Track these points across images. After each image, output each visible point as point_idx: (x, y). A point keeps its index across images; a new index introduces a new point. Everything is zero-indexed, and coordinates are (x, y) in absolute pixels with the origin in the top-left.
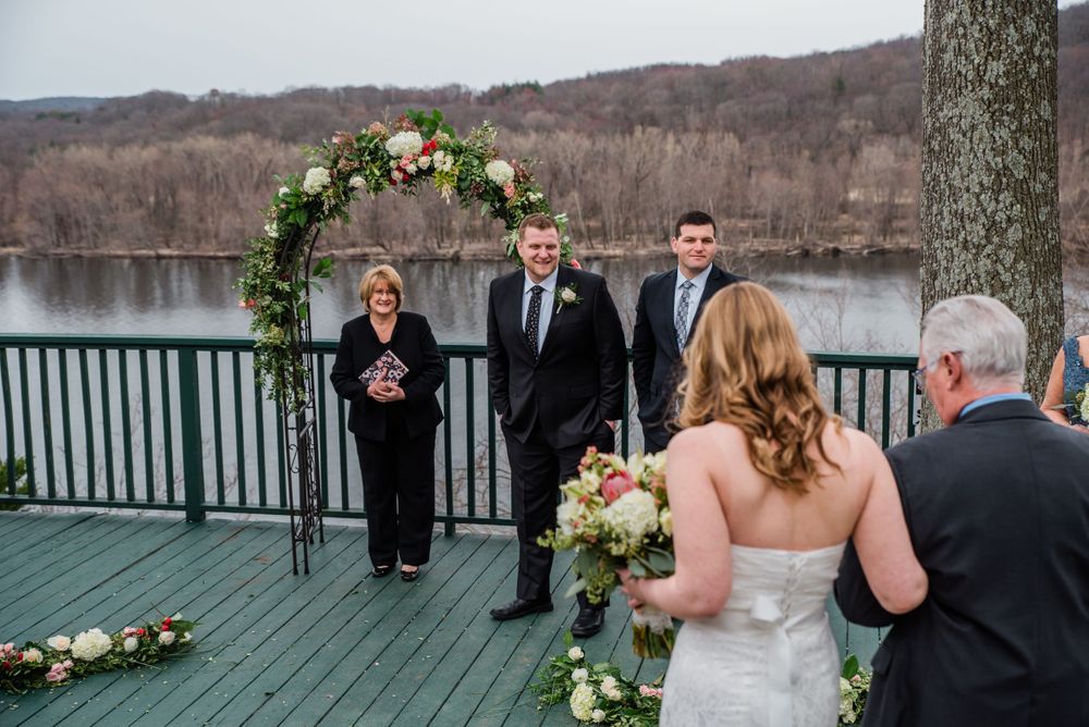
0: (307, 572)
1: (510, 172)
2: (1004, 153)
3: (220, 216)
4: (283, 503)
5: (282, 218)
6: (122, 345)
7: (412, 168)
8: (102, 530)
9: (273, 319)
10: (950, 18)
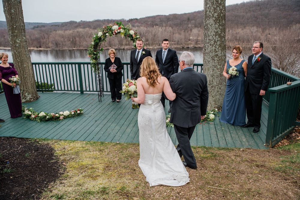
0: (101, 101)
1: (134, 32)
2: (217, 29)
3: (83, 42)
4: (97, 90)
5: (94, 41)
6: (68, 64)
7: (117, 32)
8: (67, 95)
9: (94, 58)
10: (208, 6)
